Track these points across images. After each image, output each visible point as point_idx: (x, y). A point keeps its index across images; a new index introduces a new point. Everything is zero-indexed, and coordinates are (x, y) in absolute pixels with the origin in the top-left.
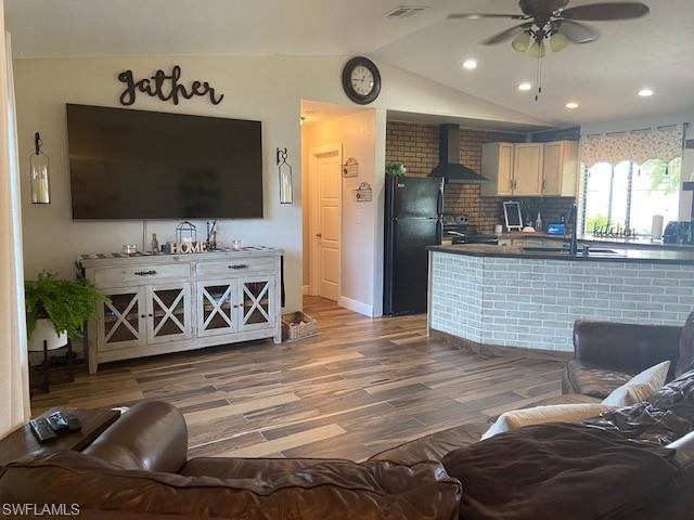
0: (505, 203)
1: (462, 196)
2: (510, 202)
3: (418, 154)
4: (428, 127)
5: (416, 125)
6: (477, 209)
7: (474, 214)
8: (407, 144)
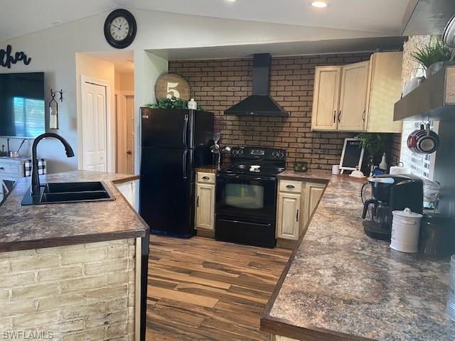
0: (346, 140)
1: (284, 129)
2: (356, 139)
3: (230, 89)
4: (242, 60)
5: (228, 61)
6: (307, 146)
7: (303, 150)
8: (217, 79)
